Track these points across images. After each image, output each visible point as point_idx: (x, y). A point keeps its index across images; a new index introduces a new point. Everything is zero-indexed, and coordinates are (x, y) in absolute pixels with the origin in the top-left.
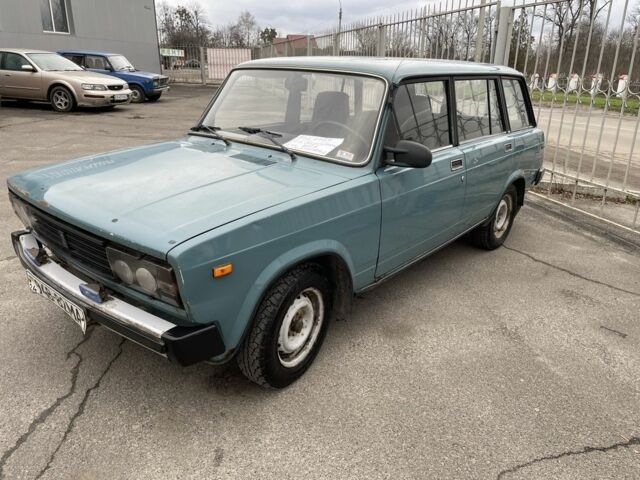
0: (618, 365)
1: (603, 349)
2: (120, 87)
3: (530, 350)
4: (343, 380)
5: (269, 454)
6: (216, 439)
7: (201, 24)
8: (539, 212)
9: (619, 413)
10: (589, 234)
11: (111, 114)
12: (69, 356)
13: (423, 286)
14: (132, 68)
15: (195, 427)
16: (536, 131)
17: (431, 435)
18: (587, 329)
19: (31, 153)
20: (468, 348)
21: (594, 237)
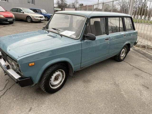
0: (144, 96)
1: (141, 91)
2: (42, 17)
3: (120, 89)
4: (68, 93)
5: (42, 110)
6: (31, 105)
7: (65, 2)
8: (137, 52)
9: (139, 110)
10: (148, 59)
11: (40, 23)
12: (6, 81)
13: (98, 70)
14: (46, 13)
15: (28, 101)
16: (135, 31)
17: (85, 110)
18: (138, 85)
19: (19, 31)
20: (103, 87)
21: (150, 60)
